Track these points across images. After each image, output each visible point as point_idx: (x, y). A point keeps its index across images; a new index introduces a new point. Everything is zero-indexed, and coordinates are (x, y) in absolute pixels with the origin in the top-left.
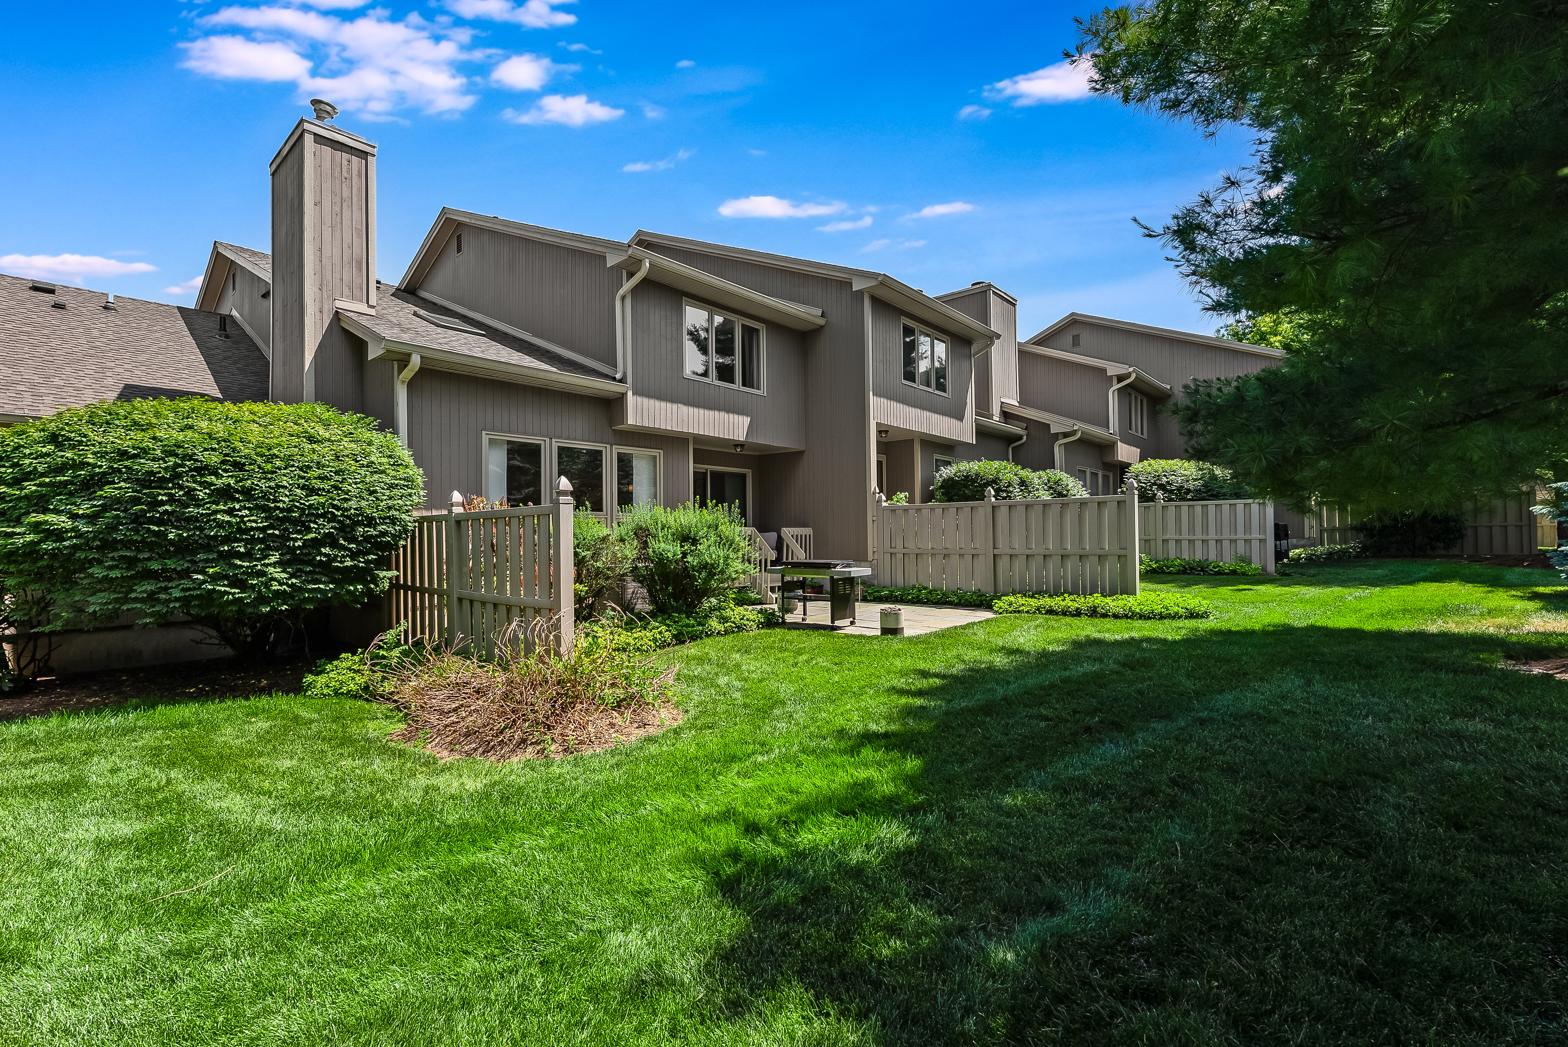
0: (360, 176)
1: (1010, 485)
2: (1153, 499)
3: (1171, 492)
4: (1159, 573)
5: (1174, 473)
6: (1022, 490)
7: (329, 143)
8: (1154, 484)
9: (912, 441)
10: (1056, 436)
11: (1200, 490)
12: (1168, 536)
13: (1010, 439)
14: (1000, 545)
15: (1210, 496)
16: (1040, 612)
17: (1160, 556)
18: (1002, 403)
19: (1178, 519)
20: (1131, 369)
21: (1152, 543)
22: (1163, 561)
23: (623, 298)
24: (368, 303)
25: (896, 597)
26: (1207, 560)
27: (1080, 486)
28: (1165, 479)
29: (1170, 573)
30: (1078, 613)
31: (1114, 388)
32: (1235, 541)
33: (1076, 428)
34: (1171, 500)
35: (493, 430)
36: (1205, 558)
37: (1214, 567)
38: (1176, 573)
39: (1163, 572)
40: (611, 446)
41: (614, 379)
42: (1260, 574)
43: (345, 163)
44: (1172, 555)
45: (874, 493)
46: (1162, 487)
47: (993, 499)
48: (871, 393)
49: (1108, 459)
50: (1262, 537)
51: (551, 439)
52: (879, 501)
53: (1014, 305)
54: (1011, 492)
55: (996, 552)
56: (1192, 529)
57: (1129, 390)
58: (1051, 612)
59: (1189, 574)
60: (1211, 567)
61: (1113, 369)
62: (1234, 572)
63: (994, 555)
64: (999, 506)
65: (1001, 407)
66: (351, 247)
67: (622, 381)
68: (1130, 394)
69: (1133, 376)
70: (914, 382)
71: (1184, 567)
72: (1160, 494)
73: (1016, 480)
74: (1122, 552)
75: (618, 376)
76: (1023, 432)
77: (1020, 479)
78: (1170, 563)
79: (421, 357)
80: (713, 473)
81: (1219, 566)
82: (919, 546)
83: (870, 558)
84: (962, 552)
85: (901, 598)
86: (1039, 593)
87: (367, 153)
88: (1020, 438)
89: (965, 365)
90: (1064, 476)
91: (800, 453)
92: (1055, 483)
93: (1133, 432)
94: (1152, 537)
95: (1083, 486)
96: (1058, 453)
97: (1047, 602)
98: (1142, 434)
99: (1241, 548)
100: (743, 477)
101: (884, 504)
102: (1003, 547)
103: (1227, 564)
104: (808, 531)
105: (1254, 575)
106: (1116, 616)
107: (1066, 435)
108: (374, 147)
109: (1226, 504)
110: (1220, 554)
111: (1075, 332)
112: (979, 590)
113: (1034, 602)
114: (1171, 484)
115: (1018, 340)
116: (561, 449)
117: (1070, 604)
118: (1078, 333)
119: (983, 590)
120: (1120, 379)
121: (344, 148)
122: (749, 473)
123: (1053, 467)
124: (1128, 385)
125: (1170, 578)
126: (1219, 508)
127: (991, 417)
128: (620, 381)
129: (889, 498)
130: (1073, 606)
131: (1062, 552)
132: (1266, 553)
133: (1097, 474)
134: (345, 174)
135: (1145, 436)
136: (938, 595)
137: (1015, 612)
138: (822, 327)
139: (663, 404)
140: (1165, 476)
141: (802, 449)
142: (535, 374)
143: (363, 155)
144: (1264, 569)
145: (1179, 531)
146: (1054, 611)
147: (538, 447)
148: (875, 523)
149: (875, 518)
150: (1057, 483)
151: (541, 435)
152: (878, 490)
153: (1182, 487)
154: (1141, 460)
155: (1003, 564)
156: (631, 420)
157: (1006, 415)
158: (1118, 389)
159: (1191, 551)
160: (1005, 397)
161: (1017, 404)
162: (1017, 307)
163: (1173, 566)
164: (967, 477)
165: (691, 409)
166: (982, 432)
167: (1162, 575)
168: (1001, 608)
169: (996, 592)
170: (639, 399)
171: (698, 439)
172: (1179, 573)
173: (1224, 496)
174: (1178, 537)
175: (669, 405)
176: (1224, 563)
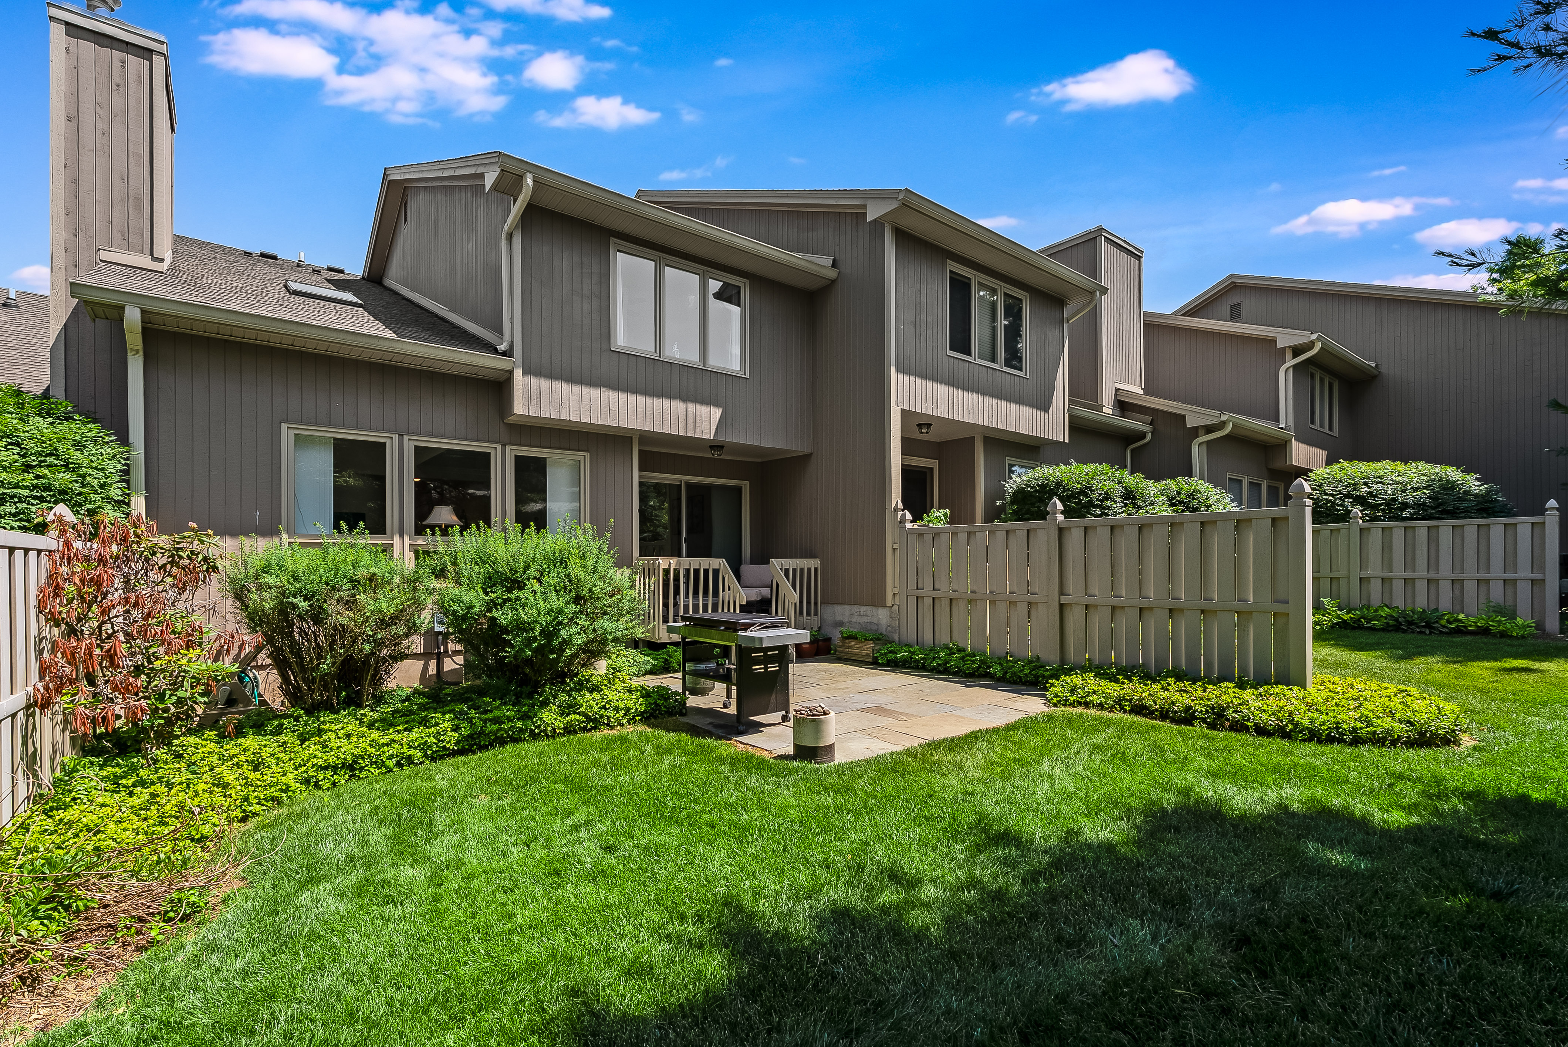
0: (140, 81)
1: (1107, 497)
2: (1345, 517)
3: (1376, 507)
4: (1354, 628)
5: (1380, 479)
6: (1126, 505)
7: (92, 36)
8: (1348, 496)
9: (970, 442)
10: (1195, 432)
11: (1424, 504)
12: (1370, 573)
13: (1128, 438)
14: (1070, 588)
15: (1442, 512)
16: (1122, 709)
17: (1356, 601)
18: (1117, 390)
19: (1387, 547)
20: (1314, 337)
21: (1343, 582)
22: (1361, 609)
23: (510, 236)
24: (152, 254)
25: (917, 661)
26: (1437, 610)
27: (1228, 500)
28: (1365, 489)
29: (1373, 629)
30: (1187, 718)
31: (1288, 365)
32: (1487, 581)
33: (1224, 418)
34: (1375, 519)
35: (301, 422)
36: (1433, 607)
37: (1448, 621)
38: (1383, 630)
39: (1361, 627)
40: (504, 446)
41: (496, 351)
42: (1532, 635)
43: (117, 64)
44: (1376, 601)
45: (896, 510)
46: (1360, 500)
47: (1060, 517)
48: (893, 369)
49: (1278, 465)
50: (1537, 576)
51: (401, 435)
52: (903, 521)
53: (1139, 258)
54: (1108, 508)
55: (1064, 600)
56: (1409, 562)
57: (1312, 369)
58: (1140, 709)
59: (1404, 631)
60: (1443, 622)
61: (1286, 338)
62: (1485, 631)
63: (1062, 606)
64: (1069, 528)
65: (1116, 395)
66: (125, 179)
67: (507, 354)
68: (1312, 376)
69: (1318, 346)
70: (970, 355)
71: (1396, 620)
72: (1357, 511)
73: (1117, 490)
74: (1281, 608)
75: (500, 348)
76: (1146, 428)
77: (1126, 488)
78: (1372, 614)
79: (143, 312)
80: (689, 486)
81: (1456, 620)
82: (955, 588)
83: (889, 603)
84: (1013, 597)
85: (923, 664)
86: (1128, 672)
87: (151, 51)
88: (1143, 435)
89: (1053, 334)
90: (1203, 486)
91: (808, 456)
92: (1188, 496)
93: (1317, 426)
94: (1343, 573)
95: (1233, 501)
96: (1197, 454)
97: (1137, 690)
98: (1331, 429)
99: (1497, 592)
100: (739, 490)
101: (909, 526)
102: (1075, 593)
103: (1471, 619)
104: (814, 563)
105: (1523, 637)
106: (1262, 731)
107: (1209, 429)
108: (162, 43)
109: (1470, 526)
110: (1459, 602)
111: (1235, 300)
112: (1038, 658)
113: (1113, 690)
114: (1376, 496)
115: (1144, 309)
116: (419, 451)
117: (1177, 697)
118: (1238, 301)
119: (1044, 657)
120: (1297, 351)
121: (115, 44)
122: (746, 486)
123: (1188, 472)
124: (1308, 361)
125: (1373, 638)
126: (1458, 531)
127: (1100, 408)
128: (504, 354)
129: (917, 518)
130: (1182, 701)
131: (1171, 603)
132: (1543, 601)
133: (1259, 485)
134: (116, 79)
135: (1336, 433)
136: (973, 662)
137: (1080, 703)
138: (833, 282)
139: (576, 389)
140: (1366, 484)
141: (807, 450)
142: (374, 344)
143: (146, 54)
144: (1540, 626)
145: (1387, 563)
146: (1146, 708)
147: (380, 448)
148: (897, 553)
149: (896, 546)
150: (1191, 495)
151: (383, 430)
152: (901, 506)
153: (1394, 500)
154: (1329, 462)
155: (1075, 618)
156: (520, 408)
157: (1123, 406)
158: (1294, 366)
159: (1409, 595)
160: (1121, 381)
161: (1142, 392)
162: (1143, 260)
163: (1378, 618)
164: (1043, 486)
165: (623, 396)
166: (1077, 427)
167: (1357, 633)
168: (1056, 696)
169: (1063, 661)
170: (535, 381)
171: (646, 438)
172: (1386, 629)
173: (1466, 513)
174: (1386, 574)
175: (586, 390)
176: (1467, 616)
